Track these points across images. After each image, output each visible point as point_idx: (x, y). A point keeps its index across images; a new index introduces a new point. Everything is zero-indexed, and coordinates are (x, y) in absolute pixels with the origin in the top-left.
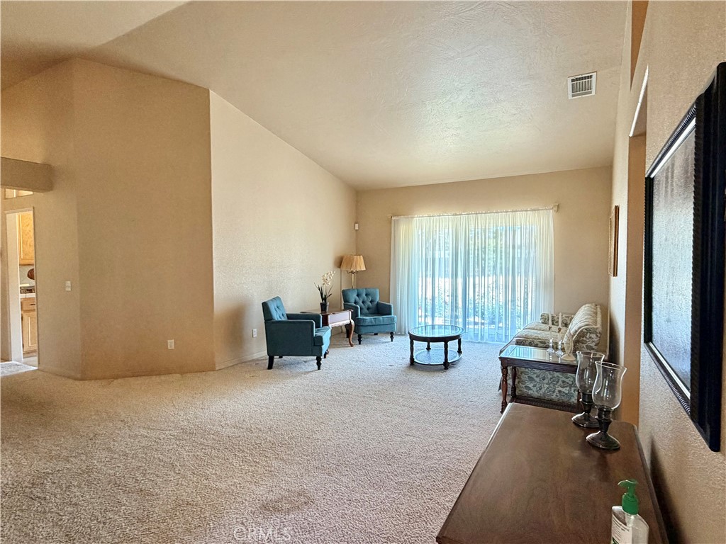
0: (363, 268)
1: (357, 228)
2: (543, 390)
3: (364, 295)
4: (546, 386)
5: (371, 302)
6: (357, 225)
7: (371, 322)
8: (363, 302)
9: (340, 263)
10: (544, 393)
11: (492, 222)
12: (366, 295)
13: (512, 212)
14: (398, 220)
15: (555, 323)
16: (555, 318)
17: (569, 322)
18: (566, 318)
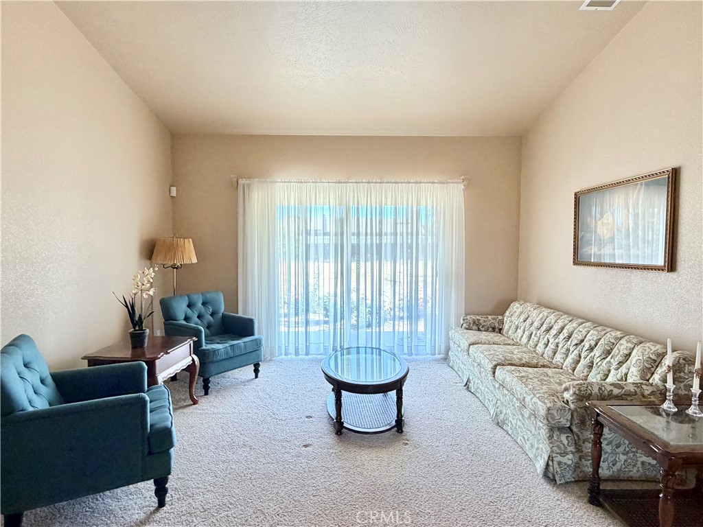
0: (195, 260)
1: (174, 194)
2: (618, 466)
3: (199, 305)
4: (623, 458)
5: (212, 315)
6: (174, 189)
7: (227, 353)
8: (199, 317)
9: (150, 251)
10: (619, 470)
11: (389, 196)
12: (204, 304)
13: (416, 183)
14: (249, 186)
15: (480, 327)
16: (481, 322)
17: (497, 325)
18: (493, 321)
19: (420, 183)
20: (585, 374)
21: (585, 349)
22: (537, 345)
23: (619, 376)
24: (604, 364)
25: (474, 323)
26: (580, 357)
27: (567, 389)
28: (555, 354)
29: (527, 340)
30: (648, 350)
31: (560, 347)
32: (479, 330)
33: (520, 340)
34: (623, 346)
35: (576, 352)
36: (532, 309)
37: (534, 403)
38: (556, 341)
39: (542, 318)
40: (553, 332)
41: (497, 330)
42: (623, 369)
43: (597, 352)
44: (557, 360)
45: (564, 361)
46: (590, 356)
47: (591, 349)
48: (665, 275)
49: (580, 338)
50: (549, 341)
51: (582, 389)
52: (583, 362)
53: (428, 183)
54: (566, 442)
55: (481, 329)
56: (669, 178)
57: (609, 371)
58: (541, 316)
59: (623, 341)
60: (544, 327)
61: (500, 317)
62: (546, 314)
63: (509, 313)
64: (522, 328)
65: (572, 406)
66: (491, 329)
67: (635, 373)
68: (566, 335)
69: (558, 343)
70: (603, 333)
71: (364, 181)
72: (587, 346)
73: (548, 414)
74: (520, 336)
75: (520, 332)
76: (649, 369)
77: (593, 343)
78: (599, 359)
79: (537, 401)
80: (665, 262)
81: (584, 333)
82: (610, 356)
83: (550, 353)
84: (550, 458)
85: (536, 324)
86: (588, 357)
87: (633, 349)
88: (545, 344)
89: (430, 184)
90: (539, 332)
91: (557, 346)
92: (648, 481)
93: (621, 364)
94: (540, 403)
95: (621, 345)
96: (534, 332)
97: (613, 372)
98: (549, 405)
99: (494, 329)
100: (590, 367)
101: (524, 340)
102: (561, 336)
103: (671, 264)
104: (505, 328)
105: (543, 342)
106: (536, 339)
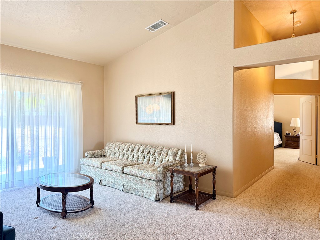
15: (96, 156)
16: (96, 153)
17: (102, 154)
18: (101, 152)
19: (60, 82)
20: (153, 163)
21: (151, 155)
22: (128, 158)
23: (166, 161)
24: (160, 158)
25: (93, 154)
26: (150, 158)
27: (159, 167)
28: (138, 159)
29: (122, 157)
30: (173, 150)
31: (140, 157)
32: (95, 157)
33: (118, 157)
34: (165, 151)
35: (148, 156)
36: (121, 144)
37: (150, 175)
38: (138, 154)
39: (127, 147)
40: (135, 151)
41: (103, 156)
42: (167, 158)
43: (156, 155)
44: (140, 161)
45: (143, 161)
46: (154, 156)
47: (154, 154)
48: (172, 126)
49: (148, 151)
50: (134, 155)
51: (164, 165)
52: (151, 159)
53: (64, 83)
54: (161, 185)
55: (96, 157)
56: (172, 95)
57: (162, 160)
58: (127, 146)
59: (164, 149)
60: (130, 150)
61: (103, 150)
62: (129, 145)
63: (108, 147)
64: (118, 153)
65: (161, 172)
66: (100, 156)
67: (172, 158)
68: (142, 151)
69: (139, 155)
70: (156, 148)
71: (27, 77)
72: (152, 153)
73: (157, 176)
74: (118, 156)
75: (117, 155)
76: (175, 156)
77: (154, 152)
78: (158, 157)
79: (151, 173)
80: (172, 122)
81: (149, 149)
82: (161, 155)
83: (136, 160)
84: (158, 193)
85: (126, 149)
86: (153, 157)
87: (168, 151)
88: (132, 157)
89: (65, 83)
90: (128, 152)
91: (139, 156)
92: (178, 192)
93: (166, 157)
94: (152, 174)
95: (164, 150)
96: (126, 153)
97: (164, 160)
98: (156, 173)
99: (101, 156)
100: (155, 160)
101: (121, 157)
102: (140, 152)
103: (173, 123)
104: (108, 155)
105: (132, 156)
106: (127, 155)
